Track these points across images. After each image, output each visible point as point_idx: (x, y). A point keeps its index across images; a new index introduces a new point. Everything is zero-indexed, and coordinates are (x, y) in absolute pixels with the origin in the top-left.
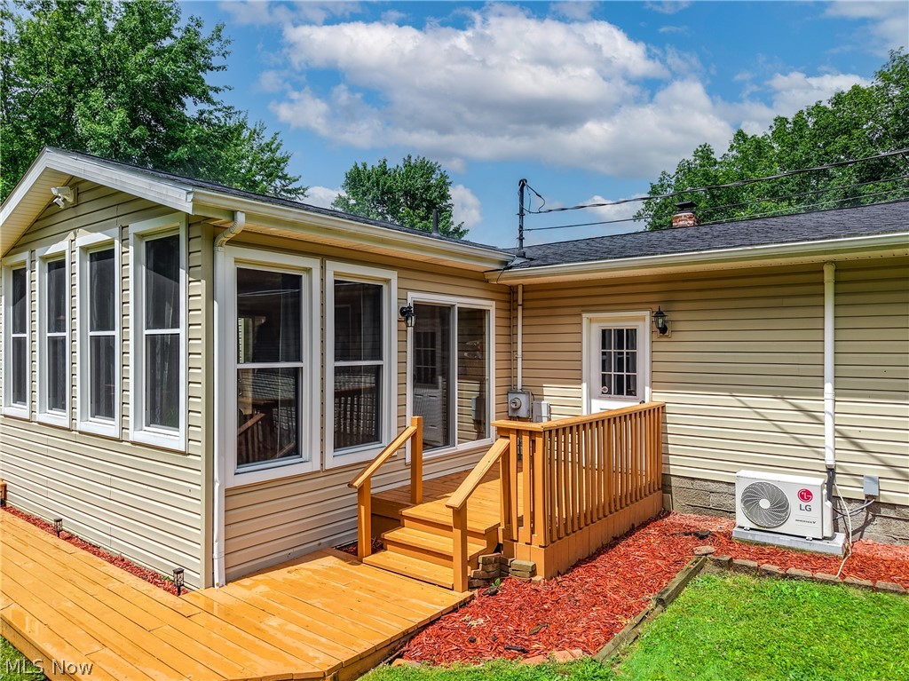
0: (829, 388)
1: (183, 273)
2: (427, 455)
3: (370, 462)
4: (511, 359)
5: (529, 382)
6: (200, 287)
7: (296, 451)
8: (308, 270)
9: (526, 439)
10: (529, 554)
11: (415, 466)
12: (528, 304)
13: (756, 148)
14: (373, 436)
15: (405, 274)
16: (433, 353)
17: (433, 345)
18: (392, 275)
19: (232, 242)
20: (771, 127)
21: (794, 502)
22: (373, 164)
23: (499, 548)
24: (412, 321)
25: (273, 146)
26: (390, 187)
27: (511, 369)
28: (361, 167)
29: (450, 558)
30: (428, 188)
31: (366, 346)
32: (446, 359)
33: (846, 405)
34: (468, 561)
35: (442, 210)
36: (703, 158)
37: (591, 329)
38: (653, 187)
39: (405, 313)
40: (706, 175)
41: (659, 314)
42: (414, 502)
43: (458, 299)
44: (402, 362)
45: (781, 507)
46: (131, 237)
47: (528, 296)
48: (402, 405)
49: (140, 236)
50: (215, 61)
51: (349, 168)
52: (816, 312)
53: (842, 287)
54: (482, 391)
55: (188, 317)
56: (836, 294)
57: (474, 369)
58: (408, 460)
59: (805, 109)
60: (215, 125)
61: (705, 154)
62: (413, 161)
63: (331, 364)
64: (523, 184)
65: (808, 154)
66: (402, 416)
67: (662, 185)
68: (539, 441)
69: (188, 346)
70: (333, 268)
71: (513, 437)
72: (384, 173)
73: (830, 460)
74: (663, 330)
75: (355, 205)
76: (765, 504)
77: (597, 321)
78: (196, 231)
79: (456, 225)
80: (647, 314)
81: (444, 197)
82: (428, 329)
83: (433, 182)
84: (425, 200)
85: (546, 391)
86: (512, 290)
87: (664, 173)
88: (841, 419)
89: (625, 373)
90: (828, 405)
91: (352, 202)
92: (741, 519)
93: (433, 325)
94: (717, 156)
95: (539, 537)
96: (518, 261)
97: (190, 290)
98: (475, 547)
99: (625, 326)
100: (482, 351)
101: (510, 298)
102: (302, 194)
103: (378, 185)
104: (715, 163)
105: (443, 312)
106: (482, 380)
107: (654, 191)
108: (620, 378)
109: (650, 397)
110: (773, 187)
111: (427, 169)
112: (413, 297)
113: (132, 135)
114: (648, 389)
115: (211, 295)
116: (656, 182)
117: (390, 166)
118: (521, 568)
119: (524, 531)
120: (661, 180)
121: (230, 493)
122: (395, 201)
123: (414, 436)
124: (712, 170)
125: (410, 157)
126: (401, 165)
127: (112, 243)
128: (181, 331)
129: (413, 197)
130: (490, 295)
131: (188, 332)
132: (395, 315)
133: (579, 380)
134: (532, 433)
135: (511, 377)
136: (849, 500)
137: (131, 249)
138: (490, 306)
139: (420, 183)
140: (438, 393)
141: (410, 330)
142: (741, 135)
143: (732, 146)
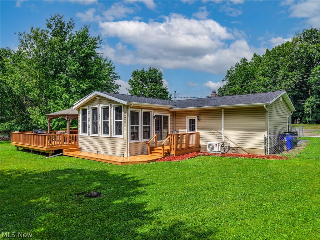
0: (223, 129)
1: (123, 112)
2: (158, 141)
3: (148, 142)
4: (173, 125)
5: (176, 129)
6: (126, 114)
7: (138, 139)
8: (140, 111)
9: (173, 136)
10: (173, 152)
11: (156, 143)
12: (176, 115)
13: (259, 60)
14: (149, 137)
15: (154, 110)
16: (159, 124)
17: (159, 122)
18: (152, 111)
19: (130, 108)
20: (265, 52)
21: (215, 146)
22: (140, 70)
23: (169, 152)
24: (155, 118)
25: (110, 64)
26: (145, 77)
27: (173, 127)
28: (136, 71)
29: (162, 153)
30: (156, 77)
31: (148, 123)
32: (161, 125)
33: (226, 132)
34: (164, 153)
35: (160, 83)
36: (243, 62)
37: (187, 119)
38: (228, 71)
39: (154, 117)
40: (244, 68)
41: (198, 117)
42: (156, 147)
43: (163, 114)
44: (154, 125)
45: (213, 147)
46: (113, 106)
47: (176, 113)
48: (154, 132)
49: (114, 106)
50: (98, 46)
51: (133, 71)
52: (221, 116)
53: (225, 113)
54: (168, 131)
55: (124, 119)
56: (224, 114)
57: (166, 127)
58: (155, 142)
59: (275, 47)
60: (99, 63)
61: (244, 61)
62: (151, 69)
63: (143, 125)
64: (175, 92)
65: (273, 63)
66: (154, 134)
67: (231, 71)
68: (174, 136)
69: (124, 123)
70: (143, 110)
71: (171, 136)
72: (143, 72)
73: (223, 141)
74: (199, 119)
75: (135, 82)
76: (211, 147)
77: (189, 118)
78: (125, 106)
79: (164, 87)
80: (196, 116)
81: (161, 79)
82: (158, 119)
83: (157, 74)
84: (155, 80)
85: (180, 131)
86: (173, 112)
87: (232, 66)
88: (225, 134)
89: (193, 127)
90: (223, 132)
91: (134, 81)
92: (208, 150)
93: (159, 118)
94: (248, 61)
95: (174, 150)
96: (174, 107)
97: (124, 115)
98: (165, 152)
99: (193, 119)
100: (168, 123)
101: (173, 113)
102: (119, 78)
103: (142, 76)
104: (248, 64)
105: (161, 116)
106: (168, 129)
107: (228, 72)
108: (192, 128)
109: (197, 131)
110: (263, 73)
111: (156, 71)
112: (155, 114)
113: (80, 69)
114: (197, 130)
115: (128, 116)
116: (229, 70)
117: (145, 70)
118: (172, 154)
119: (172, 150)
120: (231, 69)
121: (130, 144)
122: (146, 80)
123: (156, 137)
124: (246, 67)
125: (150, 67)
126: (148, 70)
127: (109, 106)
128: (123, 120)
129: (152, 79)
130: (169, 113)
131: (124, 121)
132: (152, 117)
133: (185, 129)
134: (173, 135)
135: (174, 128)
136: (226, 147)
137: (113, 108)
138: (169, 115)
139: (154, 75)
140: (160, 132)
141: (155, 120)
142: (255, 55)
143: (252, 59)
